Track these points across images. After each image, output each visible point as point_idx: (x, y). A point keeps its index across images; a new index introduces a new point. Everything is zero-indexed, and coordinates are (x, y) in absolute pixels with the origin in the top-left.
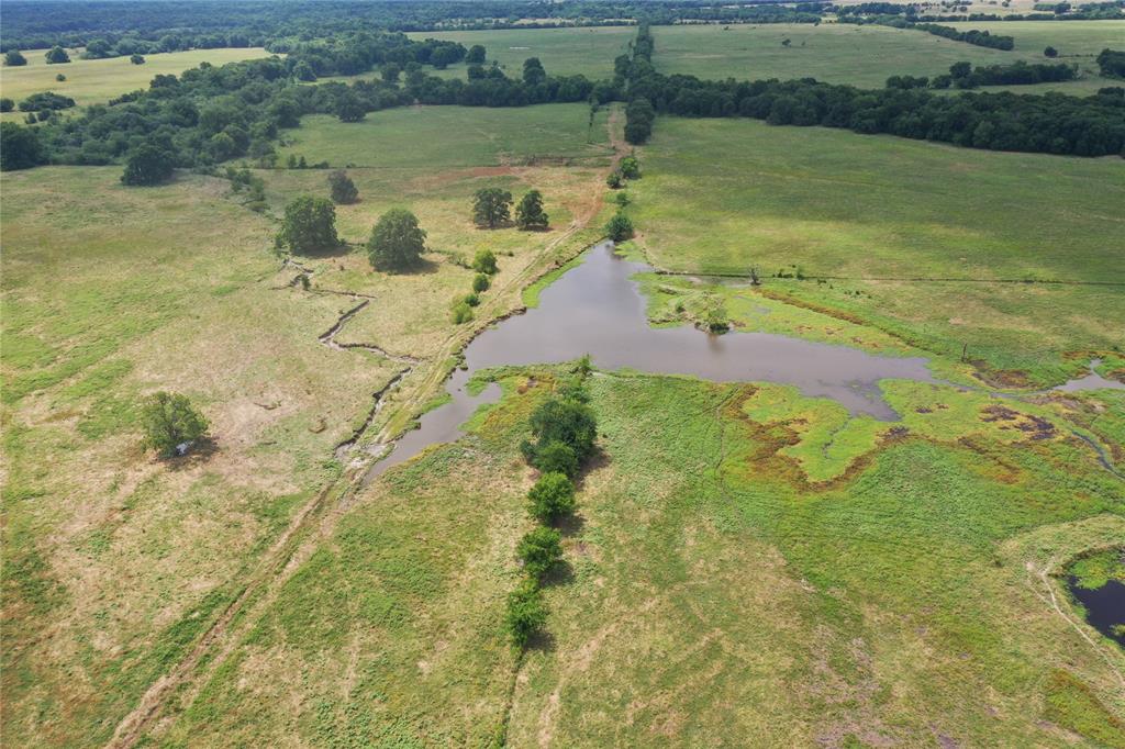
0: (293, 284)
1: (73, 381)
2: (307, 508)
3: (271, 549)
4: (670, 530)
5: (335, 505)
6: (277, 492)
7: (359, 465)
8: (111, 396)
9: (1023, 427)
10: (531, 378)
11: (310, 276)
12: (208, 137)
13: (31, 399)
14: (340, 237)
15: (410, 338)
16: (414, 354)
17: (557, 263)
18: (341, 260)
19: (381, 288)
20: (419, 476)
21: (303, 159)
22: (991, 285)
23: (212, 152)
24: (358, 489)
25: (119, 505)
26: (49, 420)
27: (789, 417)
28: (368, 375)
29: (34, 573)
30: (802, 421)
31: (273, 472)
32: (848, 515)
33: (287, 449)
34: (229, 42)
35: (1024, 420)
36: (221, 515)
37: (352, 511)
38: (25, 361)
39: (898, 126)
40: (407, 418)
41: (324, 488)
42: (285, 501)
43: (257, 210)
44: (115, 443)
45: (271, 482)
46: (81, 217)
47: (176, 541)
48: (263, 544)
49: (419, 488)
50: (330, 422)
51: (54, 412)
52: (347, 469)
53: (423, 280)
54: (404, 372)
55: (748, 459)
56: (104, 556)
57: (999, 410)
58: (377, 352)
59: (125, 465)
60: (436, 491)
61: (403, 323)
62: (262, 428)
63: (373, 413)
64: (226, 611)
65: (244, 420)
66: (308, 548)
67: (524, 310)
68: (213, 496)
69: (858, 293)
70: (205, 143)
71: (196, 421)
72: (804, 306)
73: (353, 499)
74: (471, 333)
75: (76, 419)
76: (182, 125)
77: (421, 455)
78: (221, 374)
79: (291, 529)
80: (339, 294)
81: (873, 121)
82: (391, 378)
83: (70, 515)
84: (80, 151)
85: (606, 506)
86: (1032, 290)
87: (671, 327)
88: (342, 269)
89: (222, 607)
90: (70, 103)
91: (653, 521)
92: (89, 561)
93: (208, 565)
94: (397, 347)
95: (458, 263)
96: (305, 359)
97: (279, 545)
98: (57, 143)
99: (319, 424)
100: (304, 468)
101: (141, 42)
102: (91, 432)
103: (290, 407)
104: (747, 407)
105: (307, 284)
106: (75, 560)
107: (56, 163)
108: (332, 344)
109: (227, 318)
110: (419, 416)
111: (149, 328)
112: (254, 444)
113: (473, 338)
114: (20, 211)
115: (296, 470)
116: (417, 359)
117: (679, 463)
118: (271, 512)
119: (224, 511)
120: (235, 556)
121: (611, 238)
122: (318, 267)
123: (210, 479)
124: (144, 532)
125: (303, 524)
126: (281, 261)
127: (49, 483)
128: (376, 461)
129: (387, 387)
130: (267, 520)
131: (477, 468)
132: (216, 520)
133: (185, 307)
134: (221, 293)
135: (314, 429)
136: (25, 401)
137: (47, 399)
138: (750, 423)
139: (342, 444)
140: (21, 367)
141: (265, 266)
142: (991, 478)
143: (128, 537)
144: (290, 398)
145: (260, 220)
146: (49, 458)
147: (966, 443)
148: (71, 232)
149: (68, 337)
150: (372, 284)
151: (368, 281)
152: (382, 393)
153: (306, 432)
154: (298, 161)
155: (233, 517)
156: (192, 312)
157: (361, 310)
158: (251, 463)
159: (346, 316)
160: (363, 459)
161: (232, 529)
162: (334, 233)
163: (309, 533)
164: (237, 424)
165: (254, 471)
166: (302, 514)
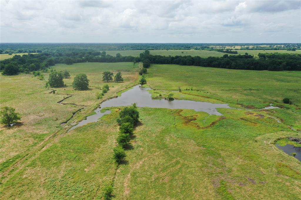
0: (51, 93)
2: (51, 136)
3: (38, 145)
4: (162, 138)
5: (59, 135)
6: (41, 133)
7: (67, 127)
9: (256, 116)
10: (119, 109)
11: (55, 91)
12: (28, 65)
14: (64, 84)
15: (84, 102)
16: (85, 105)
17: (126, 88)
18: (64, 88)
19: (76, 93)
20: (86, 129)
22: (241, 91)
23: (29, 69)
24: (67, 132)
27: (193, 115)
28: (71, 109)
30: (197, 116)
31: (40, 129)
32: (212, 133)
33: (45, 124)
35: (256, 114)
37: (65, 136)
40: (83, 117)
41: (56, 132)
42: (44, 135)
43: (41, 80)
45: (39, 131)
47: (7, 144)
48: (35, 144)
49: (86, 131)
50: (59, 119)
52: (64, 128)
53: (88, 92)
54: (82, 109)
55: (183, 123)
57: (249, 113)
58: (74, 105)
60: (91, 131)
61: (82, 99)
62: (38, 120)
63: (72, 117)
64: (21, 159)
65: (32, 119)
66: (50, 145)
67: (117, 97)
68: (20, 134)
69: (207, 92)
71: (17, 116)
72: (194, 95)
73: (65, 134)
74: (102, 101)
76: (21, 64)
77: (87, 124)
78: (26, 110)
79: (45, 141)
80: (63, 94)
82: (78, 110)
85: (142, 133)
86: (252, 91)
87: (158, 99)
88: (65, 90)
91: (157, 136)
93: (17, 149)
94: (80, 104)
95: (98, 89)
96: (52, 107)
97: (41, 144)
99: (56, 119)
100: (50, 128)
103: (47, 116)
104: (181, 113)
105: (54, 93)
108: (61, 104)
109: (30, 99)
110: (86, 117)
111: (5, 101)
112: (35, 123)
115: (47, 129)
117: (163, 124)
118: (39, 137)
119: (23, 137)
120: (26, 147)
121: (141, 84)
122: (58, 90)
123: (20, 131)
125: (49, 139)
126: (47, 89)
128: (73, 126)
129: (77, 112)
130: (37, 139)
131: (104, 127)
132: (21, 139)
133: (17, 97)
134: (28, 94)
135: (54, 120)
138: (182, 116)
139: (62, 123)
141: (42, 90)
142: (250, 125)
144: (47, 114)
147: (242, 119)
150: (73, 92)
152: (75, 113)
153: (52, 121)
154: (54, 71)
155: (26, 139)
156: (19, 98)
157: (70, 97)
158: (33, 127)
159: (66, 98)
160: (69, 126)
161: (25, 141)
162: (63, 82)
163: (51, 141)
164: (30, 120)
165: (34, 129)
166: (49, 137)
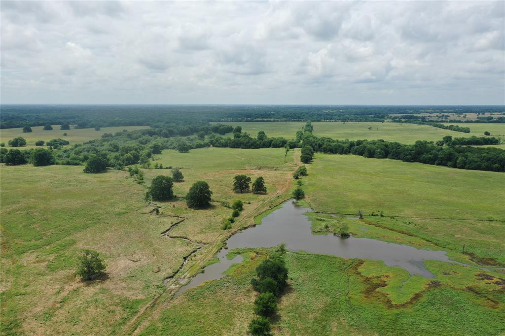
0: (152, 212)
1: (48, 247)
2: (147, 305)
3: (128, 323)
4: (324, 323)
5: (161, 305)
6: (134, 298)
7: (174, 287)
8: (64, 254)
9: (497, 283)
10: (257, 253)
11: (160, 209)
12: (122, 155)
13: (28, 254)
14: (174, 194)
15: (202, 235)
16: (203, 241)
17: (270, 207)
18: (173, 203)
19: (190, 214)
20: (202, 293)
21: (161, 165)
22: (473, 222)
23: (123, 161)
24: (172, 298)
25: (59, 300)
26: (34, 263)
27: (380, 275)
28: (181, 249)
29: (14, 329)
30: (387, 277)
31: (133, 289)
32: (414, 320)
33: (141, 279)
34: (136, 124)
35: (498, 280)
36: (107, 307)
37: (169, 308)
38: (29, 238)
39: (422, 158)
40: (198, 268)
41: (156, 297)
42: (138, 302)
43: (139, 183)
44: (62, 273)
45: (131, 293)
46: (64, 184)
47: (83, 317)
48: (125, 321)
49: (202, 298)
50: (162, 268)
51: (37, 259)
52: (168, 289)
53: (209, 212)
54: (198, 249)
55: (362, 292)
56: (48, 323)
57: (484, 275)
58: (187, 240)
59: (65, 283)
60: (210, 300)
61: (199, 229)
62: (130, 270)
63: (182, 265)
65: (123, 266)
66: (146, 323)
67: (254, 226)
68: (104, 298)
69: (410, 223)
70: (121, 157)
71: (100, 264)
72: (385, 228)
73: (169, 302)
74: (230, 234)
75: (47, 263)
76: (112, 151)
77: (204, 284)
78: (115, 246)
79: (139, 314)
80: (171, 216)
81: (410, 157)
82: (192, 251)
83: (37, 304)
84: (69, 160)
85: (292, 311)
86: (493, 224)
87: (323, 234)
88: (174, 206)
90: (67, 143)
91: (315, 319)
92: (40, 325)
93: (97, 329)
94: (196, 238)
95: (226, 206)
96: (154, 242)
97: (132, 321)
98: (59, 156)
99: (157, 269)
100: (148, 287)
102: (52, 268)
103: (144, 261)
104: (360, 269)
105: (158, 212)
106: (34, 324)
107: (57, 164)
108: (166, 236)
109: (121, 225)
110: (204, 268)
111: (86, 227)
112: (126, 276)
113: (231, 236)
114: (39, 181)
115: (144, 289)
116: (204, 244)
117: (328, 292)
118: (130, 306)
119: (108, 305)
120: (110, 326)
121: (295, 198)
122: (164, 206)
123: (103, 291)
124: (69, 313)
125: (145, 313)
126: (147, 203)
127: (29, 290)
128: (182, 286)
129: (190, 255)
130: (128, 310)
131: (230, 291)
132: (104, 309)
133: (103, 219)
134: (119, 214)
135: (154, 271)
136: (25, 254)
137: (35, 254)
138: (362, 276)
139: (167, 278)
140: (27, 241)
141: (140, 205)
142: (485, 306)
143: (61, 315)
144: (145, 258)
145: (140, 187)
146: (31, 279)
147: (470, 289)
148: (58, 189)
149: (49, 229)
150: (187, 213)
151: (185, 212)
152: (187, 257)
153: (151, 272)
154: (159, 166)
155: (111, 308)
156: (106, 221)
157: (181, 223)
158: (124, 284)
159: (174, 225)
160: (176, 285)
161: (110, 313)
162: (172, 192)
163: (147, 317)
164: (119, 268)
165: (125, 288)
166: (145, 308)
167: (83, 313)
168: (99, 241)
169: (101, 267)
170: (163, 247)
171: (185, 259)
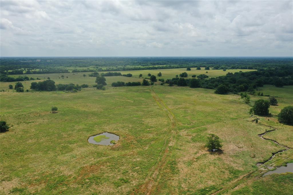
0: (253, 121)
1: (193, 129)
2: (245, 175)
3: (232, 182)
5: (253, 177)
6: (237, 168)
7: (263, 170)
8: (200, 134)
11: (258, 120)
12: (238, 85)
13: (183, 130)
14: (270, 112)
15: (288, 142)
16: (288, 146)
18: (268, 118)
19: (280, 127)
20: (284, 179)
21: (262, 93)
23: (238, 89)
24: (262, 176)
25: (196, 158)
26: (186, 135)
28: (271, 148)
29: (174, 165)
31: (237, 163)
33: (242, 159)
34: (248, 68)
36: (220, 168)
37: (259, 181)
38: (184, 123)
40: (283, 162)
41: (251, 172)
42: (239, 171)
43: (247, 103)
44: (199, 144)
45: (236, 165)
46: (204, 98)
47: (207, 170)
48: (230, 180)
49: (283, 183)
50: (256, 156)
51: (187, 134)
52: (259, 170)
54: (284, 150)
56: (189, 167)
58: (276, 143)
59: (199, 149)
61: (286, 138)
62: (236, 152)
63: (271, 158)
64: (216, 192)
65: (232, 148)
66: (243, 185)
68: (219, 163)
70: (237, 87)
71: (219, 144)
73: (259, 178)
75: (192, 137)
76: (232, 83)
77: (286, 174)
78: (228, 136)
79: (239, 179)
80: (266, 126)
82: (279, 150)
83: (185, 156)
84: (207, 85)
88: (269, 120)
89: (215, 190)
90: (208, 77)
92: (186, 167)
93: (214, 179)
94: (283, 143)
96: (252, 139)
97: (234, 181)
98: (203, 83)
99: (253, 156)
100: (246, 165)
101: (227, 67)
102: (194, 140)
103: (245, 149)
105: (257, 122)
106: (183, 165)
107: (201, 87)
108: (261, 137)
109: (233, 125)
110: (287, 163)
111: (213, 122)
112: (233, 155)
114: (192, 95)
115: (243, 165)
116: (289, 148)
118: (235, 173)
120: (221, 179)
122: (261, 119)
123: (219, 159)
124: (200, 165)
125: (243, 179)
126: (250, 115)
127: (182, 148)
128: (270, 171)
129: (277, 153)
130: (232, 174)
132: (218, 169)
133: (223, 120)
134: (233, 119)
135: (251, 156)
136: (182, 130)
137: (187, 131)
139: (259, 163)
140: (183, 124)
141: (246, 115)
143: (196, 165)
144: (246, 147)
145: (247, 105)
146: (184, 143)
148: (201, 100)
149: (194, 120)
150: (278, 126)
151: (276, 124)
152: (275, 153)
153: (249, 156)
154: (261, 94)
155: (223, 170)
156: (224, 121)
157: (272, 131)
158: (231, 159)
159: (267, 132)
160: (265, 169)
161: (222, 173)
162: (268, 111)
163: (244, 182)
164: (230, 149)
165: (232, 161)
166: (243, 176)
167: (207, 168)
168: (219, 131)
169: (219, 146)
170: (259, 144)
171: (273, 154)
